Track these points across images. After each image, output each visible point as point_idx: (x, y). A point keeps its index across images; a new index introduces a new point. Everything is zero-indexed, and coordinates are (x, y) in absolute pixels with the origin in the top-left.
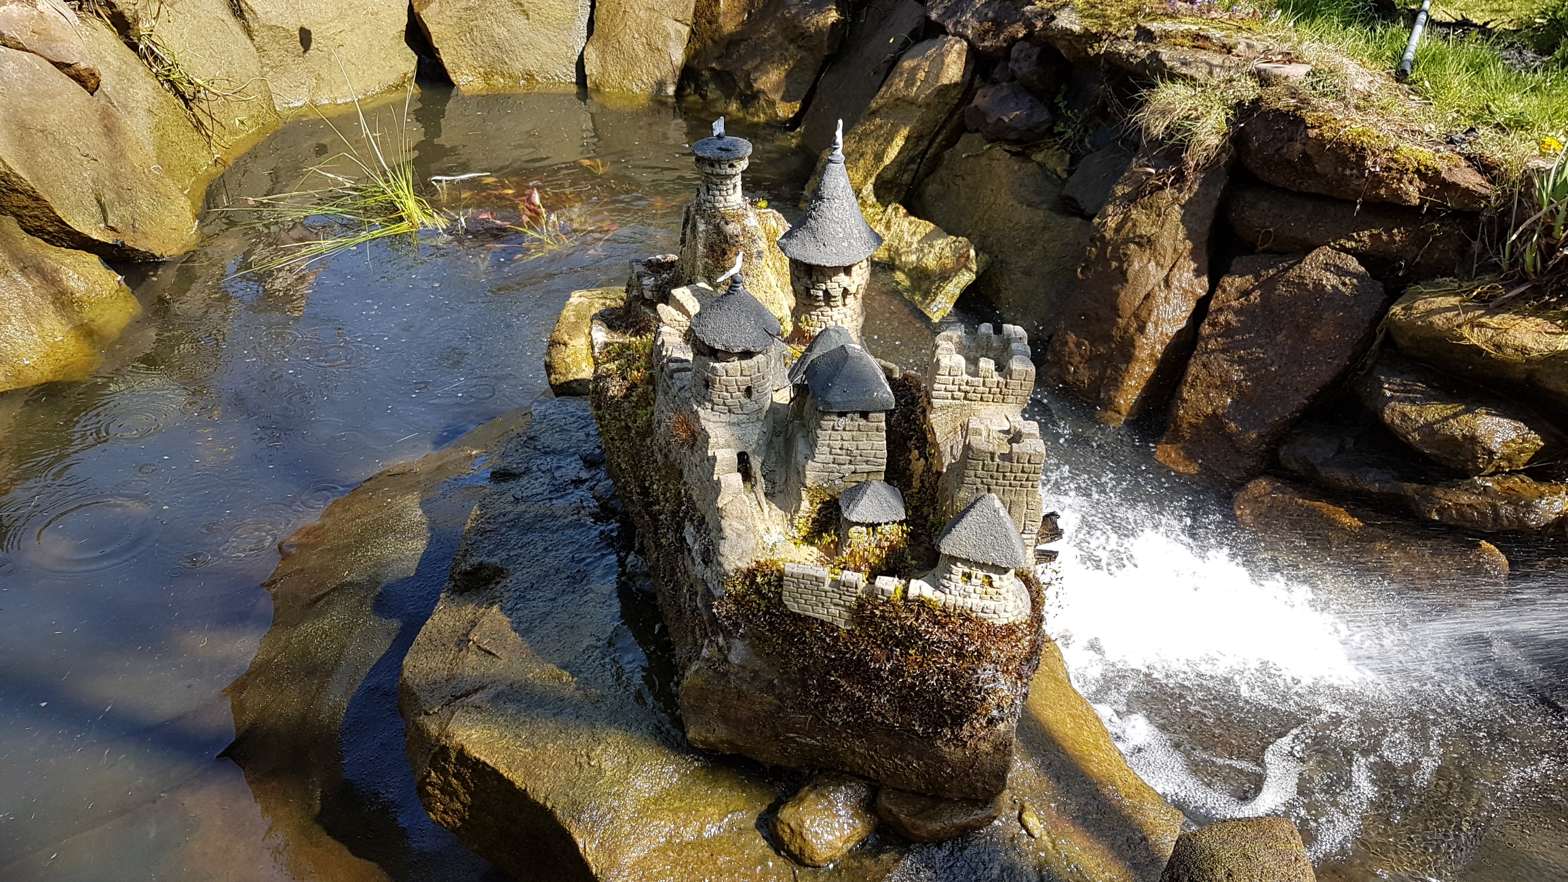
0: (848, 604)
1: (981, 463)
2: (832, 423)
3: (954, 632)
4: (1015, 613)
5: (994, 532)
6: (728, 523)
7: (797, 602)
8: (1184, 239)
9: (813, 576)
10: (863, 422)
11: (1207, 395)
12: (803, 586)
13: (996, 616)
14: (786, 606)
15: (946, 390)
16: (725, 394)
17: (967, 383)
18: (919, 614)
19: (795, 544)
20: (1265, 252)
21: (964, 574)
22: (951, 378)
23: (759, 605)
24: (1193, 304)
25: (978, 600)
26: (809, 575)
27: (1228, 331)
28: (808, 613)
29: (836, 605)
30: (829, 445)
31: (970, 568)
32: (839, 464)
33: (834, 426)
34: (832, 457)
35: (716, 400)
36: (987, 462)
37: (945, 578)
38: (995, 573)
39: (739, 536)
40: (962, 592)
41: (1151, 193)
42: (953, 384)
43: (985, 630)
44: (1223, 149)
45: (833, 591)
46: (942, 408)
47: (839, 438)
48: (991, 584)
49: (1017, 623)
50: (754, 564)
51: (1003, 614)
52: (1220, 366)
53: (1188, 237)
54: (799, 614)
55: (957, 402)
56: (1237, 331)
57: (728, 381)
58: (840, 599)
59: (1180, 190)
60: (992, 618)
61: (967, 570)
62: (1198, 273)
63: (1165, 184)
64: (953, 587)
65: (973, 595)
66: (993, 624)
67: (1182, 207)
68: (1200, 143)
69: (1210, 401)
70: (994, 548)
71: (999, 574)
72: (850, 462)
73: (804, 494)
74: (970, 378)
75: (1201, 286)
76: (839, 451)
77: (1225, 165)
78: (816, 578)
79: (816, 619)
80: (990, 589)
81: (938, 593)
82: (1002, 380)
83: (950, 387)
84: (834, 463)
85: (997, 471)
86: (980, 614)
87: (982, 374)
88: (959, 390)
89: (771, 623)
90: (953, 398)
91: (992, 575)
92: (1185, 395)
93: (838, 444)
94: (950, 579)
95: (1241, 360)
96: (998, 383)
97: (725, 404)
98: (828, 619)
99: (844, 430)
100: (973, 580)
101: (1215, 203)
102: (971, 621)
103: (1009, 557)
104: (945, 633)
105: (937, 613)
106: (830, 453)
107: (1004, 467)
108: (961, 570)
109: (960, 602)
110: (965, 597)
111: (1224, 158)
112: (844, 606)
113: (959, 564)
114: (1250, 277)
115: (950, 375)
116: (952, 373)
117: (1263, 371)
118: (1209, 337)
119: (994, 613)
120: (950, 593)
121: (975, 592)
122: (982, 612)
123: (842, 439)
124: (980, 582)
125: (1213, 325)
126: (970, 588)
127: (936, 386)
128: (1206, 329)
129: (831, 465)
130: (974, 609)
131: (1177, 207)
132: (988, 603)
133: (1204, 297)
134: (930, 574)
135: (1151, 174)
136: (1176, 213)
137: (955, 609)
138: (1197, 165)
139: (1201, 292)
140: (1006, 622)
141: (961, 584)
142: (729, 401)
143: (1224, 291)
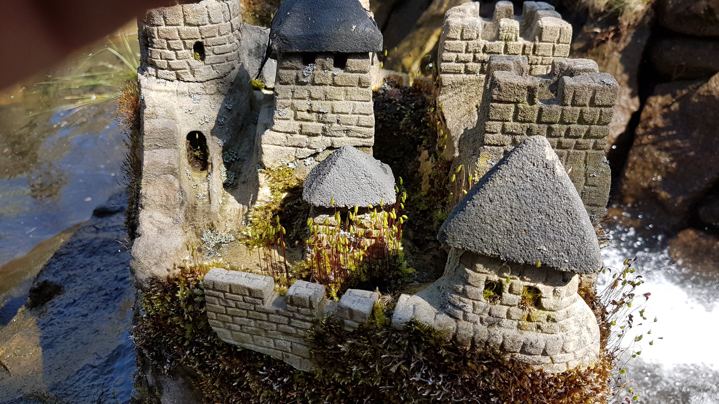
0: (301, 332)
1: (512, 107)
2: (294, 73)
3: (472, 385)
4: (579, 353)
5: (545, 207)
6: (149, 214)
7: (229, 328)
8: (622, 74)
9: (244, 288)
10: (339, 72)
11: (643, 175)
12: (233, 305)
13: (547, 360)
14: (215, 334)
15: (458, 61)
16: (168, 51)
17: (484, 50)
18: (410, 353)
19: (247, 245)
20: (678, 79)
21: (489, 285)
22: (464, 43)
23: (184, 331)
24: (628, 117)
25: (514, 332)
26: (238, 286)
27: (656, 130)
28: (247, 346)
29: (286, 333)
30: (292, 107)
31: (500, 274)
32: (310, 135)
33: (297, 78)
34: (298, 123)
35: (158, 62)
36: (524, 105)
37: (456, 292)
38: (545, 283)
39: (161, 231)
40: (485, 316)
41: (598, 45)
42: (467, 51)
43: (527, 385)
44: (647, 13)
45: (277, 312)
46: (453, 86)
47: (306, 95)
48: (538, 303)
49: (583, 370)
50: (178, 271)
51: (559, 356)
52: (652, 155)
53: (625, 71)
54: (236, 347)
55: (472, 76)
56: (662, 129)
57: (168, 32)
58: (289, 324)
59: (618, 42)
60: (539, 363)
61: (495, 278)
62: (632, 95)
63: (607, 39)
64: (469, 308)
65: (506, 322)
66: (543, 374)
67: (620, 52)
68: (631, 9)
69: (645, 179)
70: (545, 236)
71: (554, 284)
72: (325, 133)
73: (262, 178)
74: (488, 43)
75: (634, 105)
76: (306, 115)
77: (649, 23)
78: (250, 290)
79: (261, 355)
80: (535, 312)
81: (444, 318)
82: (528, 43)
83: (463, 56)
84: (301, 133)
85: (539, 122)
86: (519, 356)
87: (503, 35)
88: (475, 60)
89: (200, 359)
90: (467, 72)
91: (540, 286)
92: (627, 174)
93: (304, 105)
94: (464, 294)
95: (667, 150)
96: (525, 46)
97: (170, 68)
98: (277, 355)
99: (313, 83)
100: (506, 295)
101: (642, 49)
102: (502, 367)
103: (574, 251)
104: (456, 387)
105: (443, 352)
106: (296, 119)
107: (550, 113)
108: (484, 277)
109: (483, 331)
110: (491, 325)
111: (648, 19)
112: (296, 336)
113: (480, 267)
114: (669, 96)
115: (462, 39)
116: (466, 36)
117: (683, 156)
118: (643, 135)
119: (545, 353)
120: (465, 317)
121: (509, 316)
122: (523, 351)
123: (311, 98)
124: (517, 299)
125: (645, 127)
126: (501, 310)
127: (446, 55)
128: (640, 131)
129: (298, 136)
130: (508, 346)
131: (616, 53)
132: (531, 335)
133: (637, 112)
134: (432, 286)
135: (597, 33)
136: (616, 56)
137: (473, 346)
138: (629, 25)
139: (634, 108)
140: (564, 369)
141: (483, 302)
142: (175, 63)
143: (651, 106)
